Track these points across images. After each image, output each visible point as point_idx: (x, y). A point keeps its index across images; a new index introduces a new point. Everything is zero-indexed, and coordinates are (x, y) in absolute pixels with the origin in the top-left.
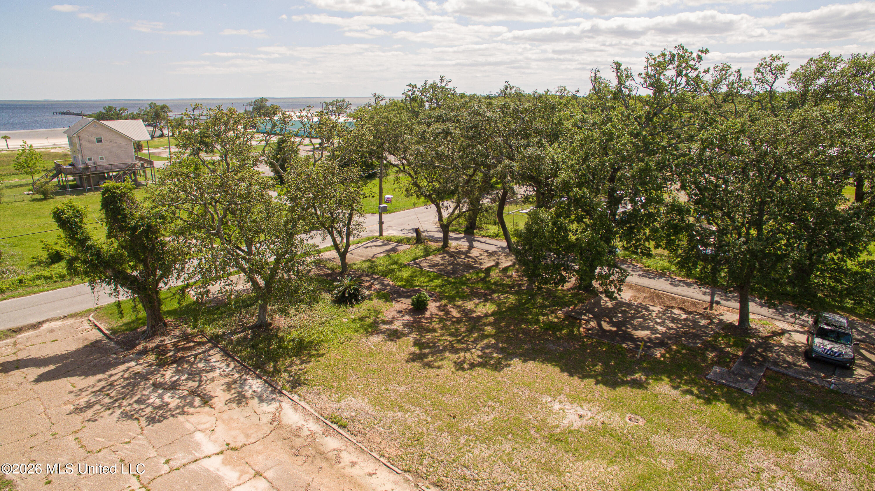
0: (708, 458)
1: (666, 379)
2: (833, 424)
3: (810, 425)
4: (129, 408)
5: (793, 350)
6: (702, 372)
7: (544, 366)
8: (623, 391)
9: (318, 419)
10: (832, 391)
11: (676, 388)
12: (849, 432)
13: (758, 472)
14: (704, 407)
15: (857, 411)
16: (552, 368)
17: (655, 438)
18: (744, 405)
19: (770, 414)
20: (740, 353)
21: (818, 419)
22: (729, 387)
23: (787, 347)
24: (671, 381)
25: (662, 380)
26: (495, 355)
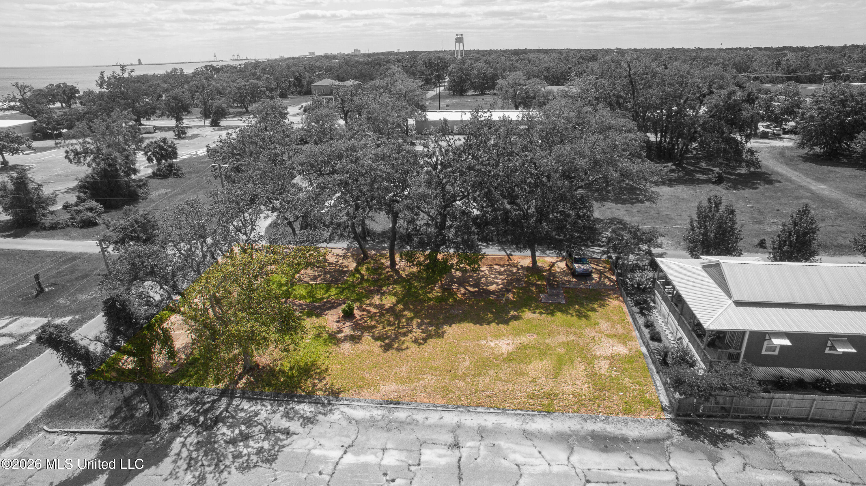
0: (573, 341)
1: (526, 310)
2: (602, 306)
3: (594, 310)
5: (563, 273)
6: (537, 300)
7: (462, 325)
8: (513, 324)
9: (376, 407)
10: (592, 290)
11: (534, 313)
12: (608, 307)
13: (593, 338)
14: (553, 318)
15: (605, 296)
16: (467, 324)
17: (547, 341)
18: (567, 310)
19: (577, 311)
20: (545, 283)
21: (595, 306)
22: (554, 303)
23: (561, 272)
24: (529, 310)
25: (524, 311)
26: (430, 329)
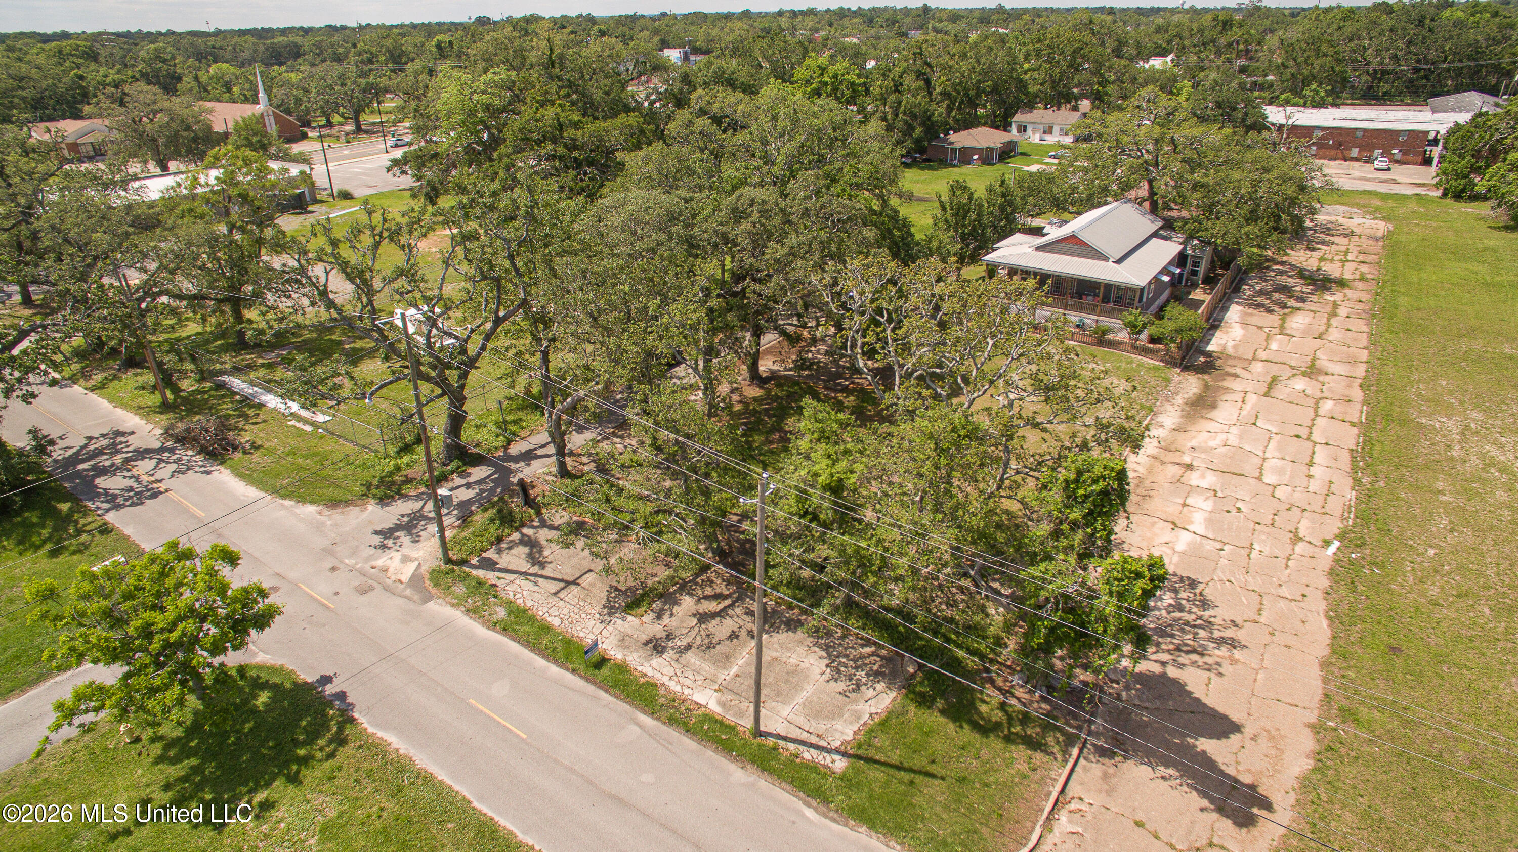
4: (1194, 609)
